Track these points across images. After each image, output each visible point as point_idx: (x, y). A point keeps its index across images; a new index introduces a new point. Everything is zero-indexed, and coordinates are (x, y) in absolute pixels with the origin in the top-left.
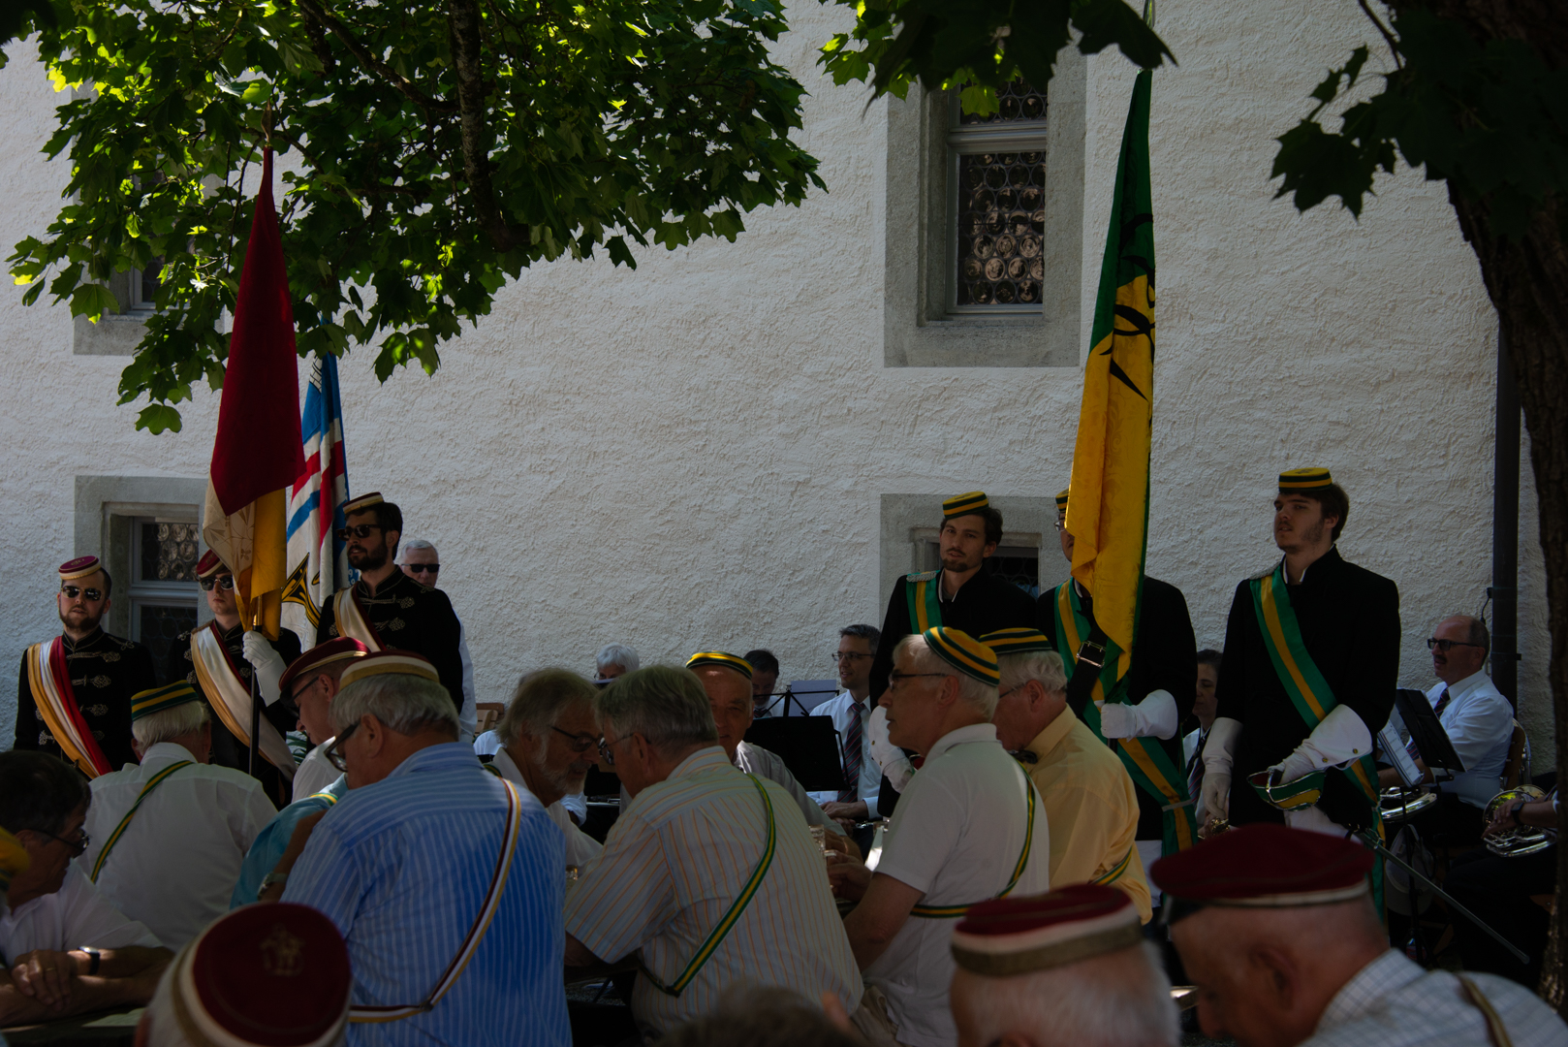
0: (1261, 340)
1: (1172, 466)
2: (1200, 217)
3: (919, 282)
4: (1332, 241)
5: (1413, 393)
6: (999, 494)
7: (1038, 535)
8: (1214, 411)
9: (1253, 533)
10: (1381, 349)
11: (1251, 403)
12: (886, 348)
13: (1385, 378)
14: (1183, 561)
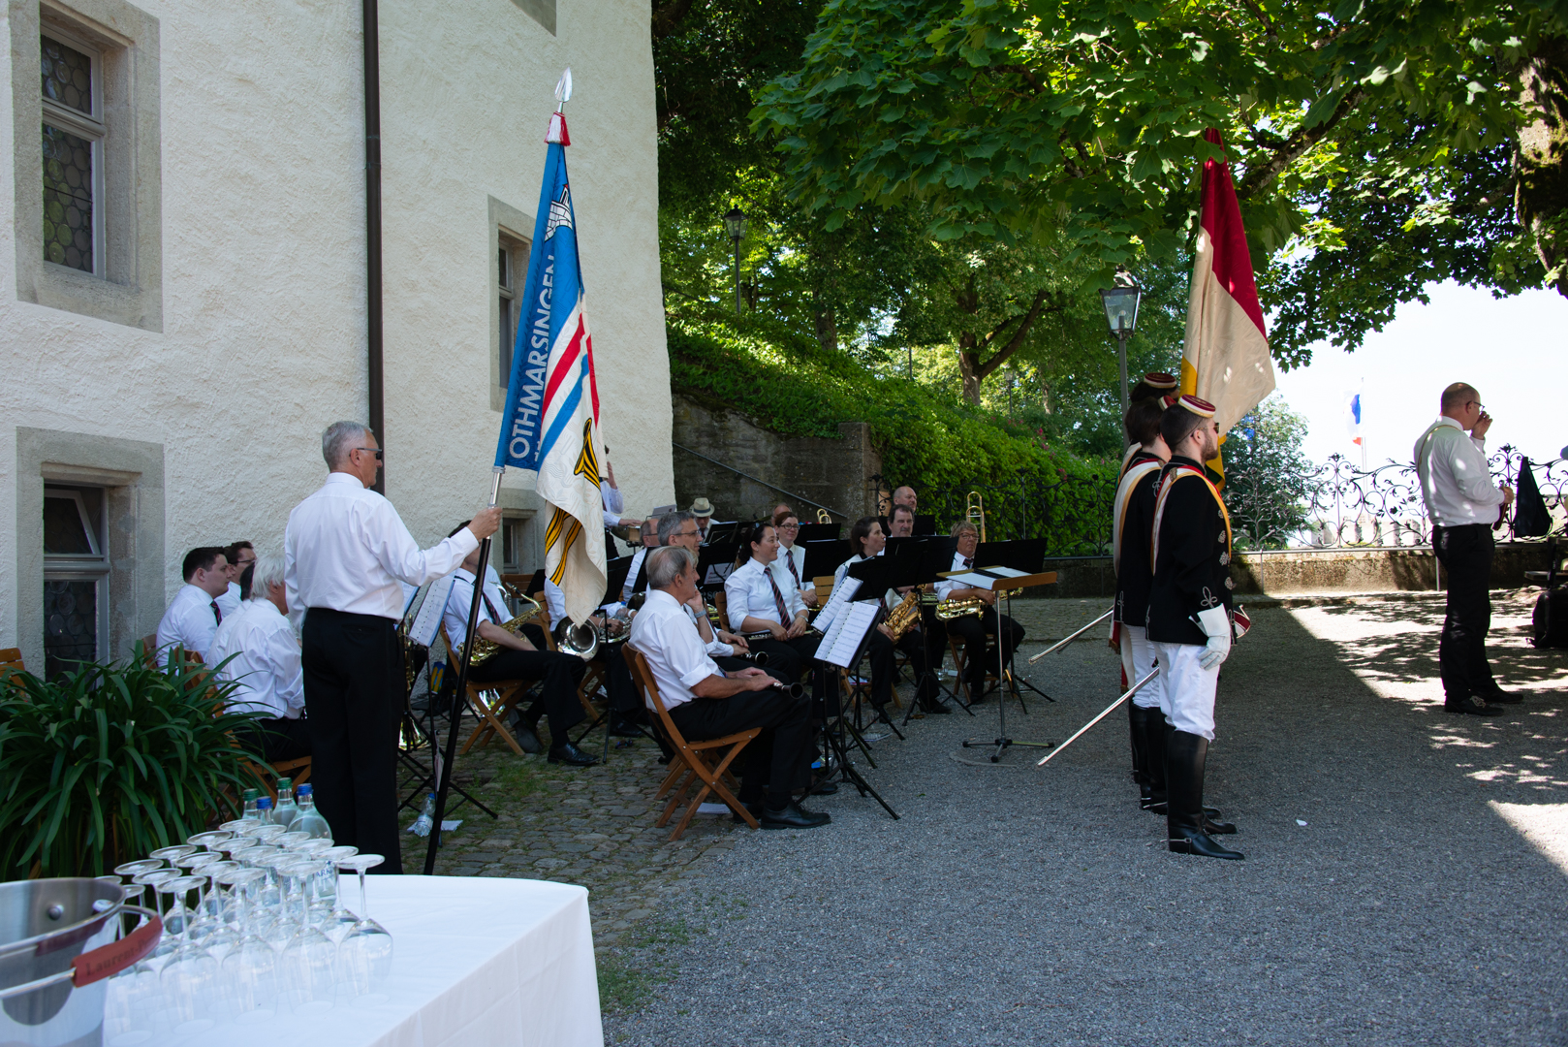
1: (218, 424)
7: (139, 474)
11: (257, 383)
12: (18, 281)
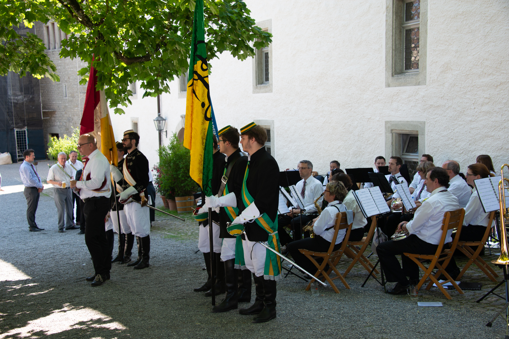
0: (468, 75)
2: (454, 41)
3: (392, 65)
4: (486, 45)
5: (506, 88)
6: (409, 120)
7: (418, 131)
8: (457, 96)
9: (466, 130)
10: (498, 76)
11: (466, 93)
12: (386, 83)
13: (499, 84)
14: (449, 138)
